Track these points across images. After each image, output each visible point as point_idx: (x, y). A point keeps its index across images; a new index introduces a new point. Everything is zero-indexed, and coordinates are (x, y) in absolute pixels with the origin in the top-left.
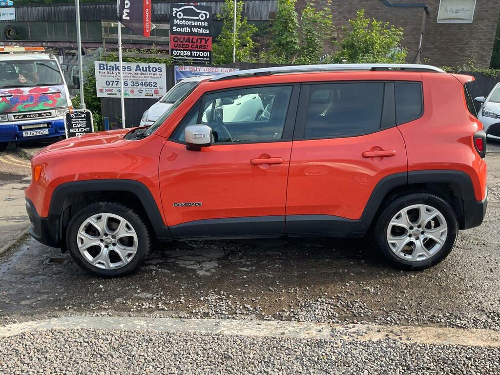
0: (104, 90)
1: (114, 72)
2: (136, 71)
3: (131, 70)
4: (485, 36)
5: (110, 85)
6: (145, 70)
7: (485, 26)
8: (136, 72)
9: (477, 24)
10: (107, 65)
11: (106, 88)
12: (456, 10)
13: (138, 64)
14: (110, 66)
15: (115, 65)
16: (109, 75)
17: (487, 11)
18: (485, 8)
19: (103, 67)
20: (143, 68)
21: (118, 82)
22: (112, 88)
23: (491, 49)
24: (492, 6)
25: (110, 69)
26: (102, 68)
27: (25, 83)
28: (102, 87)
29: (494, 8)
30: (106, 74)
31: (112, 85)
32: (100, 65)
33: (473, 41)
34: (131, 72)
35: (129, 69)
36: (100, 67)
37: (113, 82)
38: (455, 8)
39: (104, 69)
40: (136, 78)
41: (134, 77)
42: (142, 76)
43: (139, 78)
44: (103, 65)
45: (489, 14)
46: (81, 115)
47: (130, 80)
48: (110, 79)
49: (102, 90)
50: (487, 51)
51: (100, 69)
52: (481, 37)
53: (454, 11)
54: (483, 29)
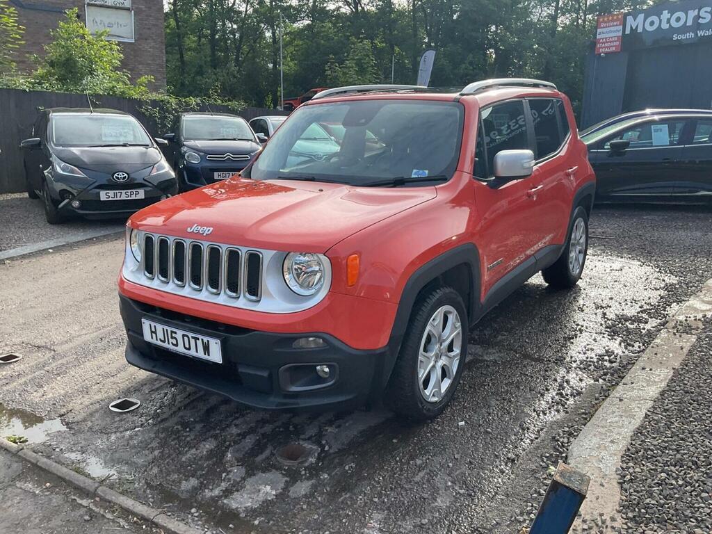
4: (154, 60)
7: (150, 48)
9: (140, 45)
12: (109, 23)
17: (149, 29)
18: (146, 24)
23: (164, 78)
24: (154, 23)
29: (157, 25)
33: (140, 66)
38: (107, 21)
45: (153, 33)
50: (160, 80)
52: (150, 62)
53: (106, 25)
54: (149, 52)
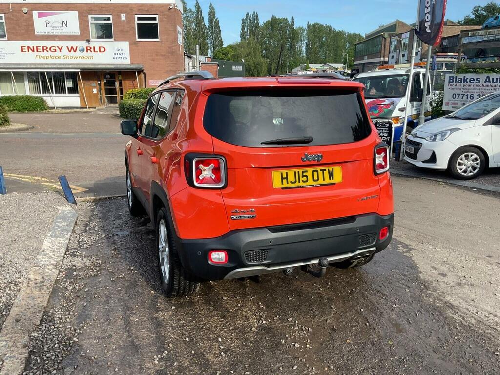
0: (450, 104)
1: (462, 84)
2: (485, 82)
3: (479, 81)
5: (456, 99)
6: (495, 81)
8: (485, 84)
10: (456, 77)
11: (452, 101)
13: (489, 75)
14: (459, 79)
15: (465, 77)
16: (457, 87)
19: (453, 79)
20: (493, 79)
21: (464, 95)
22: (456, 102)
25: (458, 82)
26: (451, 81)
27: (372, 95)
28: (449, 100)
30: (454, 87)
31: (458, 98)
32: (450, 77)
34: (479, 84)
35: (478, 80)
36: (450, 79)
37: (459, 94)
39: (453, 81)
40: (484, 91)
41: (482, 89)
42: (491, 88)
43: (486, 91)
44: (453, 77)
46: (385, 125)
47: (477, 93)
48: (457, 92)
49: (448, 103)
51: (450, 82)
